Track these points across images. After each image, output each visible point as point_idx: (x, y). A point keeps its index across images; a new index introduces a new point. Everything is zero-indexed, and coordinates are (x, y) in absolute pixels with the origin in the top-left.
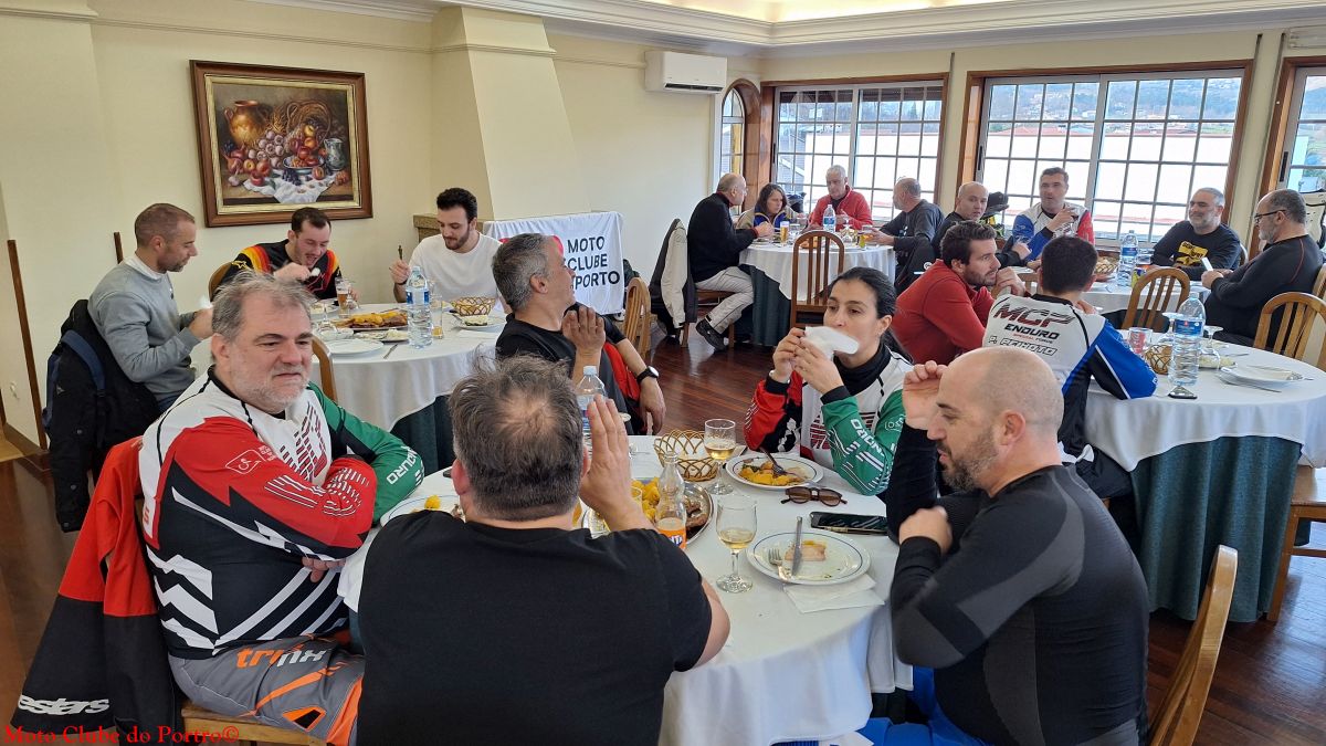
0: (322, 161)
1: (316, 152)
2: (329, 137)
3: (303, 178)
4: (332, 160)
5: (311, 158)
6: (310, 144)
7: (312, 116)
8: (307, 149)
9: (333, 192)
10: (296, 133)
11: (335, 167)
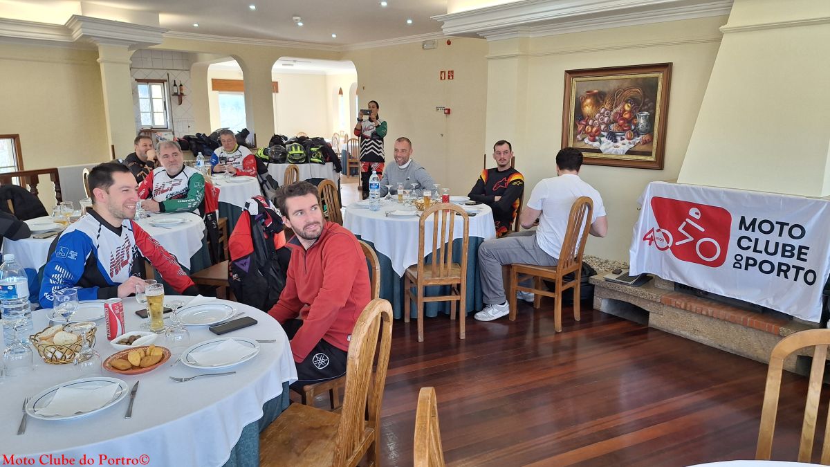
0: (633, 127)
1: (629, 121)
2: (641, 111)
3: (619, 138)
4: (640, 126)
5: (626, 125)
6: (627, 116)
8: (625, 119)
9: (637, 149)
10: (619, 108)
11: (641, 132)
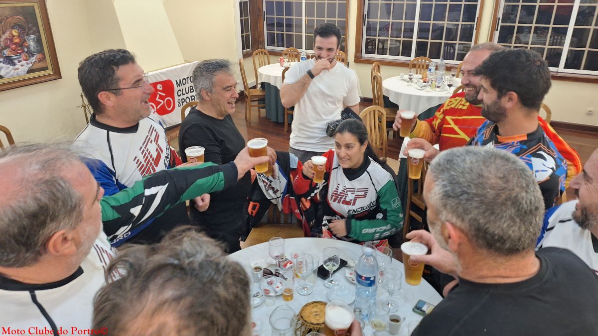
0: (26, 50)
1: (21, 45)
2: (28, 35)
3: (16, 61)
4: (32, 48)
5: (19, 48)
6: (17, 41)
7: (15, 23)
8: (16, 44)
9: (35, 67)
10: (7, 34)
11: (34, 52)
